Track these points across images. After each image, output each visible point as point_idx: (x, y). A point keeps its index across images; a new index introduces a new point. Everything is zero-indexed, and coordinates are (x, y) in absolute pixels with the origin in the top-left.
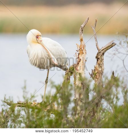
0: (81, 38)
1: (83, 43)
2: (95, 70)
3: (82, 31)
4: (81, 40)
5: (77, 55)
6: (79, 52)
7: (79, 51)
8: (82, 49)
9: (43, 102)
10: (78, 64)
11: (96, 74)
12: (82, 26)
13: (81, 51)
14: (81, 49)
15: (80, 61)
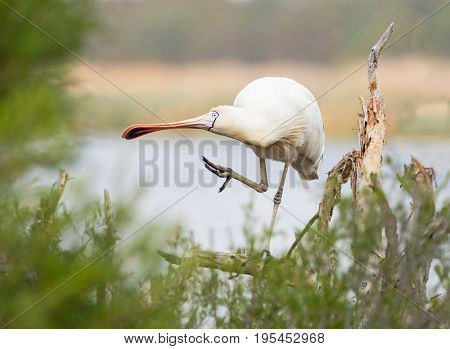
0: (372, 80)
1: (377, 94)
2: (412, 166)
3: (375, 61)
4: (373, 86)
5: (361, 127)
6: (366, 119)
7: (366, 116)
8: (375, 111)
9: (265, 255)
10: (364, 150)
11: (416, 175)
12: (374, 48)
13: (372, 116)
14: (371, 112)
15: (368, 144)
